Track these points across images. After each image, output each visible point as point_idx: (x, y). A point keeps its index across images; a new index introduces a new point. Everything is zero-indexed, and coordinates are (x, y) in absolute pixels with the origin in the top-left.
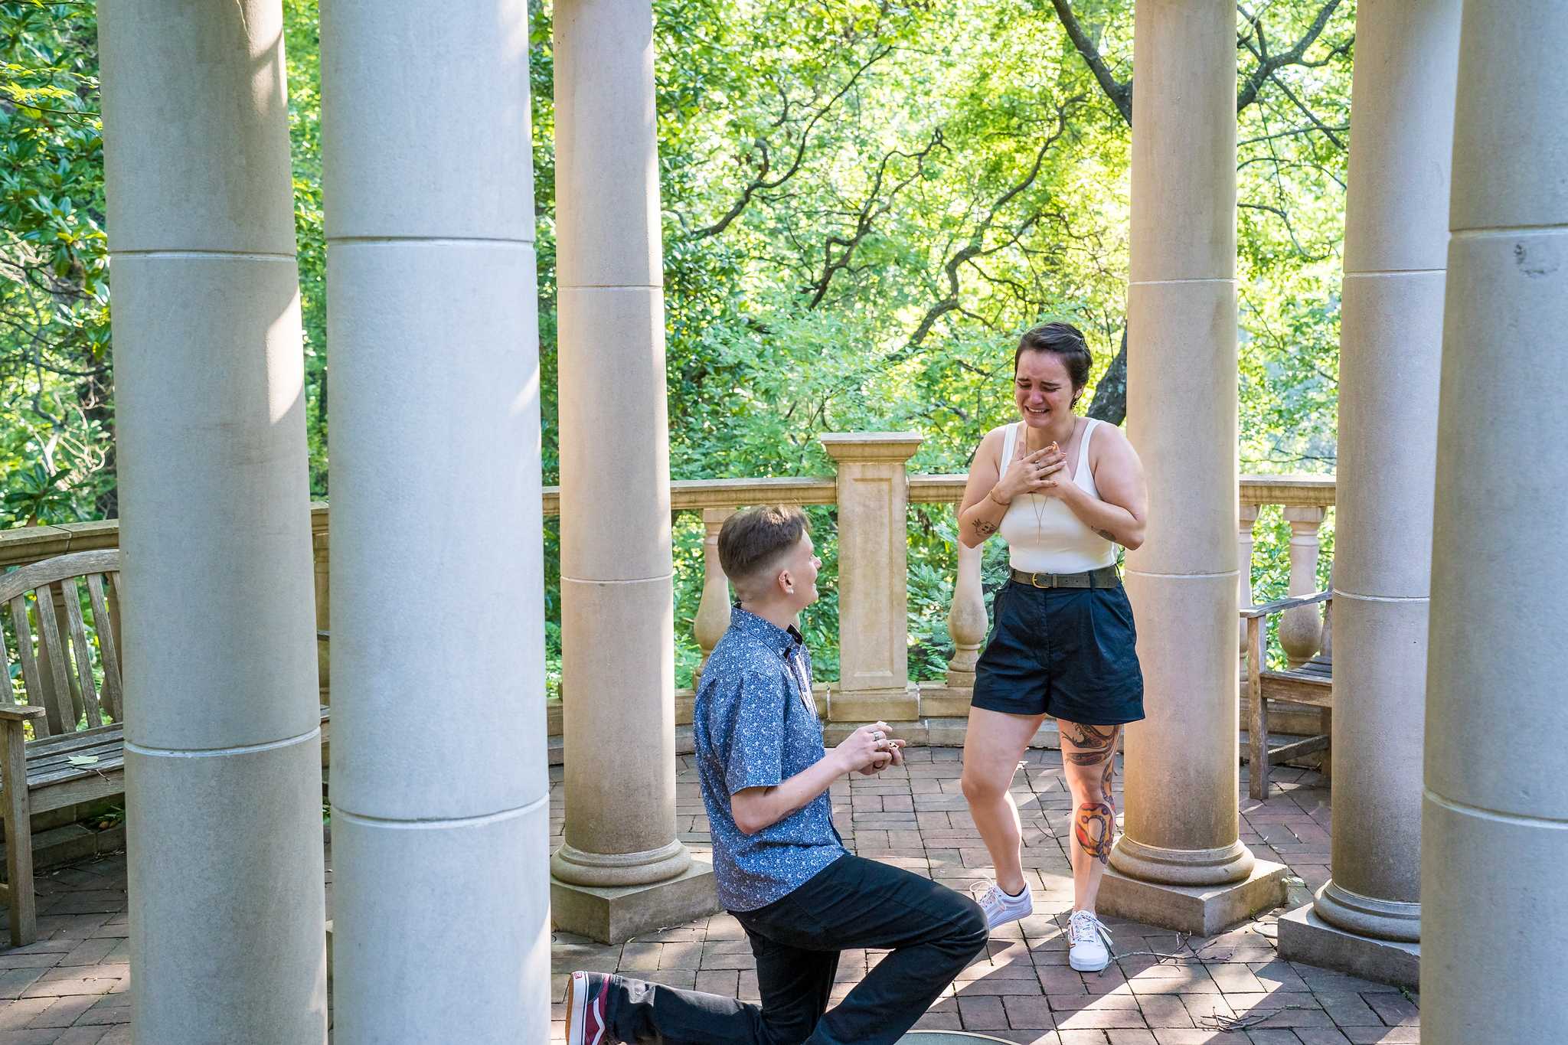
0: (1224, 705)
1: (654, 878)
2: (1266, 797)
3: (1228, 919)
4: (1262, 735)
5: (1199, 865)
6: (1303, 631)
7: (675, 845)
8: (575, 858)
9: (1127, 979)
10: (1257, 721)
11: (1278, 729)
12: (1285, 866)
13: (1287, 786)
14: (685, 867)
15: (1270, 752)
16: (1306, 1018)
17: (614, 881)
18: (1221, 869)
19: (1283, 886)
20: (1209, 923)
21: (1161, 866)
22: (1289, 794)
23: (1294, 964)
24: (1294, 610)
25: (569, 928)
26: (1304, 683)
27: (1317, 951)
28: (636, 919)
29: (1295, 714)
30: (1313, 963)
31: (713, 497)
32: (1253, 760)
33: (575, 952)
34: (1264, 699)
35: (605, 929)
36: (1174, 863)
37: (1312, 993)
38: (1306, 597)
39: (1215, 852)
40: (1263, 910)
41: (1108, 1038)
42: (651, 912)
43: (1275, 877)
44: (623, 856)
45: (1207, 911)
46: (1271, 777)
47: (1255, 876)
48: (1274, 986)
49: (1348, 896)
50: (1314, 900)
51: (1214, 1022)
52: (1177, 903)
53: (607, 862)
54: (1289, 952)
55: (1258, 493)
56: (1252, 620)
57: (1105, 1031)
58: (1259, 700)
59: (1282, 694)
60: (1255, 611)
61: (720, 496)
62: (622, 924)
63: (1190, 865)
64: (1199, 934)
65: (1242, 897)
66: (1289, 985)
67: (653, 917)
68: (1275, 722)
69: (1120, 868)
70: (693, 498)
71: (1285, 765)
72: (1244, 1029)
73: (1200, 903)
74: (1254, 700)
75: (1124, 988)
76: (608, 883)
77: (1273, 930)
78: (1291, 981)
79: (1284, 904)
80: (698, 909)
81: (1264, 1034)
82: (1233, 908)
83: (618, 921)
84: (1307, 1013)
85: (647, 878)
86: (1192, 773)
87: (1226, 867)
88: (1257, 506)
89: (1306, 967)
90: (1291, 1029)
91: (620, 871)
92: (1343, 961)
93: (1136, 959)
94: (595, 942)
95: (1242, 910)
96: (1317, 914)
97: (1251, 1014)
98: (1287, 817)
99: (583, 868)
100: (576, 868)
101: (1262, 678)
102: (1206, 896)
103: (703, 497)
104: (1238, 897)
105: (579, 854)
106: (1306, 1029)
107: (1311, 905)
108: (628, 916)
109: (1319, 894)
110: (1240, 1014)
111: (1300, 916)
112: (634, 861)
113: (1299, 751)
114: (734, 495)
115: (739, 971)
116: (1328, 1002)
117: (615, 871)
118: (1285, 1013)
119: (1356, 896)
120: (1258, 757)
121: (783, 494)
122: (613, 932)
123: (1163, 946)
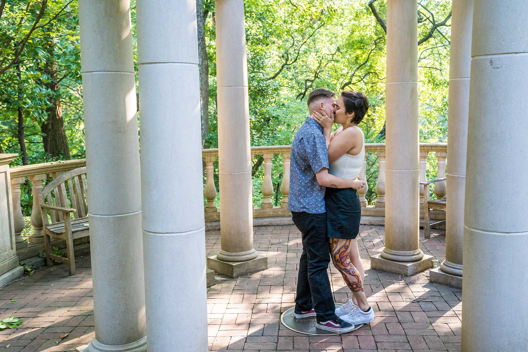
0: (415, 209)
1: (246, 259)
2: (429, 238)
3: (415, 272)
4: (428, 219)
5: (407, 256)
6: (441, 189)
7: (253, 250)
8: (224, 253)
9: (384, 288)
10: (427, 215)
11: (434, 218)
12: (433, 256)
13: (435, 235)
14: (256, 256)
15: (431, 224)
16: (437, 299)
17: (235, 260)
18: (413, 257)
19: (432, 262)
20: (409, 272)
21: (395, 256)
22: (436, 237)
23: (434, 284)
24: (438, 182)
25: (222, 273)
26: (441, 204)
27: (441, 280)
28: (241, 271)
29: (439, 214)
30: (440, 284)
31: (266, 151)
32: (425, 227)
33: (224, 280)
34: (429, 209)
35: (232, 274)
36: (399, 255)
37: (439, 292)
38: (442, 179)
39: (411, 252)
40: (426, 269)
41: (377, 305)
42: (246, 269)
43: (430, 260)
44: (237, 253)
45: (409, 269)
46: (431, 232)
47: (424, 259)
48: (427, 290)
49: (450, 264)
50: (441, 266)
51: (409, 300)
52: (400, 266)
53: (233, 255)
54: (433, 281)
55: (428, 148)
56: (425, 185)
57: (377, 302)
58: (427, 209)
59: (434, 207)
60: (426, 183)
61: (268, 151)
62: (237, 272)
63: (404, 256)
64: (406, 276)
65: (420, 265)
66: (432, 290)
67: (247, 270)
68: (432, 216)
69: (384, 257)
70: (260, 151)
71: (436, 229)
72: (418, 302)
73: (407, 267)
74: (426, 209)
75: (383, 291)
76: (233, 260)
77: (428, 275)
78: (433, 288)
79: (432, 267)
80: (259, 269)
81: (424, 303)
82: (417, 268)
83: (236, 271)
84: (437, 297)
85: (244, 259)
86: (405, 229)
87: (415, 256)
88: (428, 152)
89: (438, 285)
90: (432, 302)
91: (236, 257)
92: (448, 283)
93: (388, 283)
94: (230, 277)
95: (420, 269)
96: (441, 270)
97: (420, 298)
98: (434, 243)
99: (226, 256)
100: (224, 256)
101: (428, 203)
102: (409, 265)
103: (263, 151)
104: (418, 265)
105: (225, 252)
106: (436, 302)
107: (440, 267)
108: (239, 270)
109: (442, 264)
110: (417, 298)
111: (436, 270)
112: (241, 254)
113: (439, 224)
114: (272, 150)
115: (271, 285)
116: (443, 294)
117: (235, 257)
118: (430, 297)
119: (453, 264)
120: (427, 226)
121: (287, 150)
122: (235, 274)
123: (396, 279)
